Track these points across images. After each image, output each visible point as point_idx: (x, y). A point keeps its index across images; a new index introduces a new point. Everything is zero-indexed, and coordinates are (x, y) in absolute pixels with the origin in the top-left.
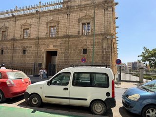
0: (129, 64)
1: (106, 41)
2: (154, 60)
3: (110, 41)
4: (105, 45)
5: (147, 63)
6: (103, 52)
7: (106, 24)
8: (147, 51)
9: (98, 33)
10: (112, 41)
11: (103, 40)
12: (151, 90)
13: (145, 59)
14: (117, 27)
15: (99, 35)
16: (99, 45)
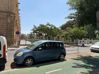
0: (28, 35)
1: (10, 18)
2: (38, 33)
3: (13, 18)
4: (9, 21)
5: (35, 34)
6: (7, 25)
7: (10, 5)
8: (35, 27)
9: (3, 10)
10: (14, 18)
11: (7, 16)
12: (30, 48)
13: (35, 32)
14: (20, 10)
15: (3, 12)
16: (3, 20)
